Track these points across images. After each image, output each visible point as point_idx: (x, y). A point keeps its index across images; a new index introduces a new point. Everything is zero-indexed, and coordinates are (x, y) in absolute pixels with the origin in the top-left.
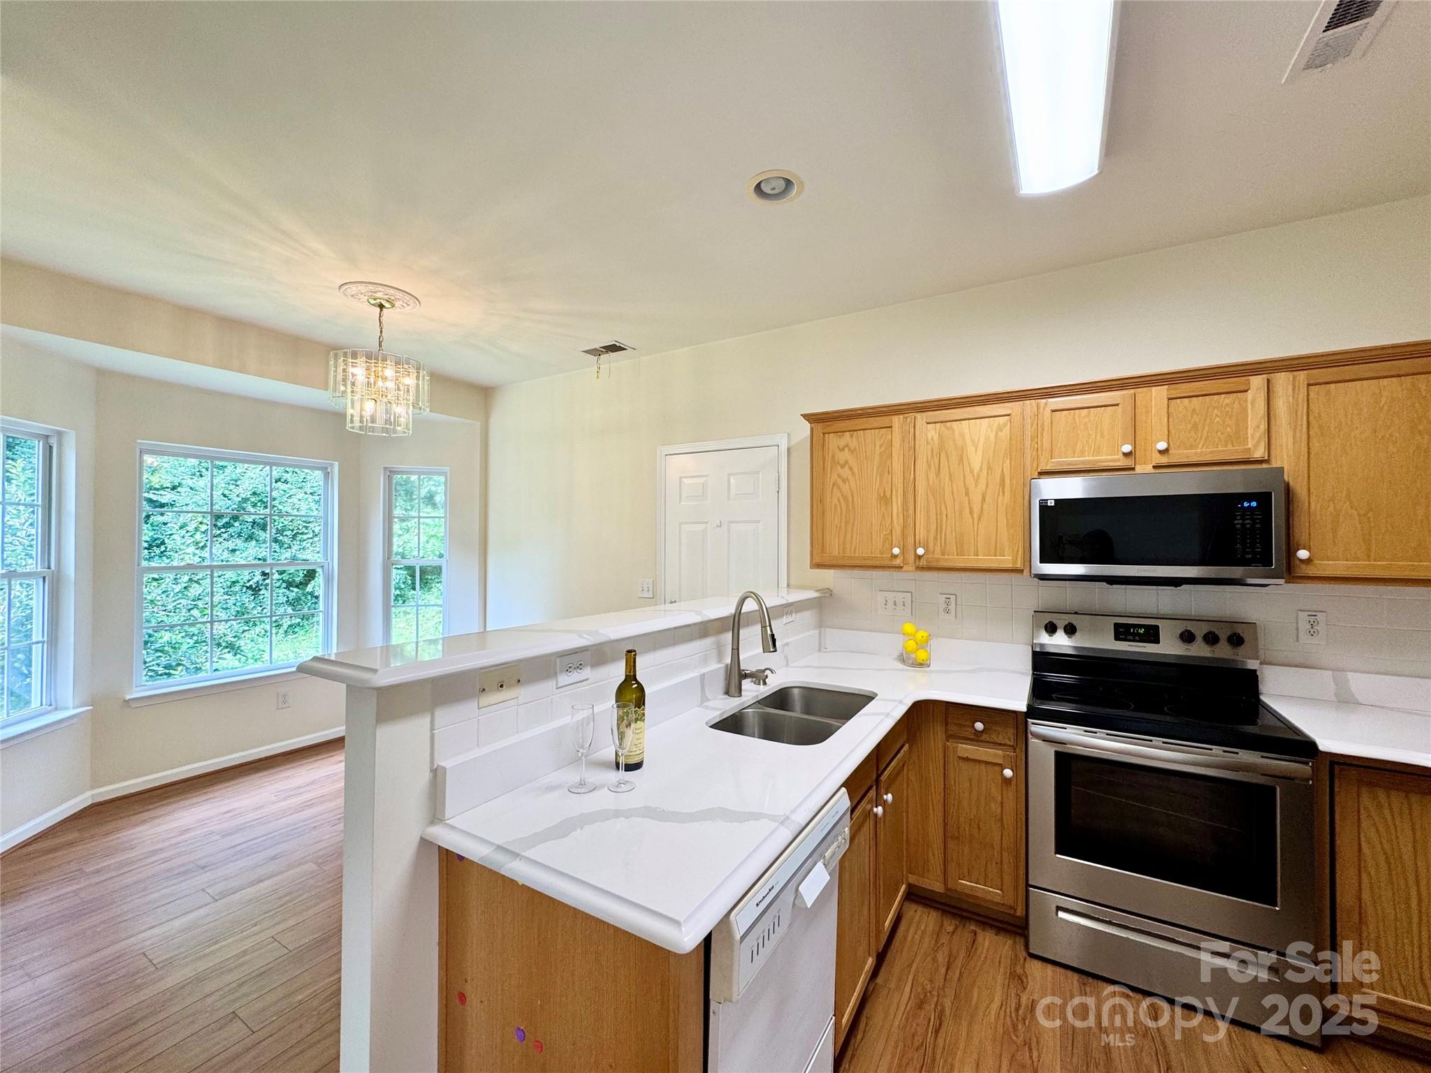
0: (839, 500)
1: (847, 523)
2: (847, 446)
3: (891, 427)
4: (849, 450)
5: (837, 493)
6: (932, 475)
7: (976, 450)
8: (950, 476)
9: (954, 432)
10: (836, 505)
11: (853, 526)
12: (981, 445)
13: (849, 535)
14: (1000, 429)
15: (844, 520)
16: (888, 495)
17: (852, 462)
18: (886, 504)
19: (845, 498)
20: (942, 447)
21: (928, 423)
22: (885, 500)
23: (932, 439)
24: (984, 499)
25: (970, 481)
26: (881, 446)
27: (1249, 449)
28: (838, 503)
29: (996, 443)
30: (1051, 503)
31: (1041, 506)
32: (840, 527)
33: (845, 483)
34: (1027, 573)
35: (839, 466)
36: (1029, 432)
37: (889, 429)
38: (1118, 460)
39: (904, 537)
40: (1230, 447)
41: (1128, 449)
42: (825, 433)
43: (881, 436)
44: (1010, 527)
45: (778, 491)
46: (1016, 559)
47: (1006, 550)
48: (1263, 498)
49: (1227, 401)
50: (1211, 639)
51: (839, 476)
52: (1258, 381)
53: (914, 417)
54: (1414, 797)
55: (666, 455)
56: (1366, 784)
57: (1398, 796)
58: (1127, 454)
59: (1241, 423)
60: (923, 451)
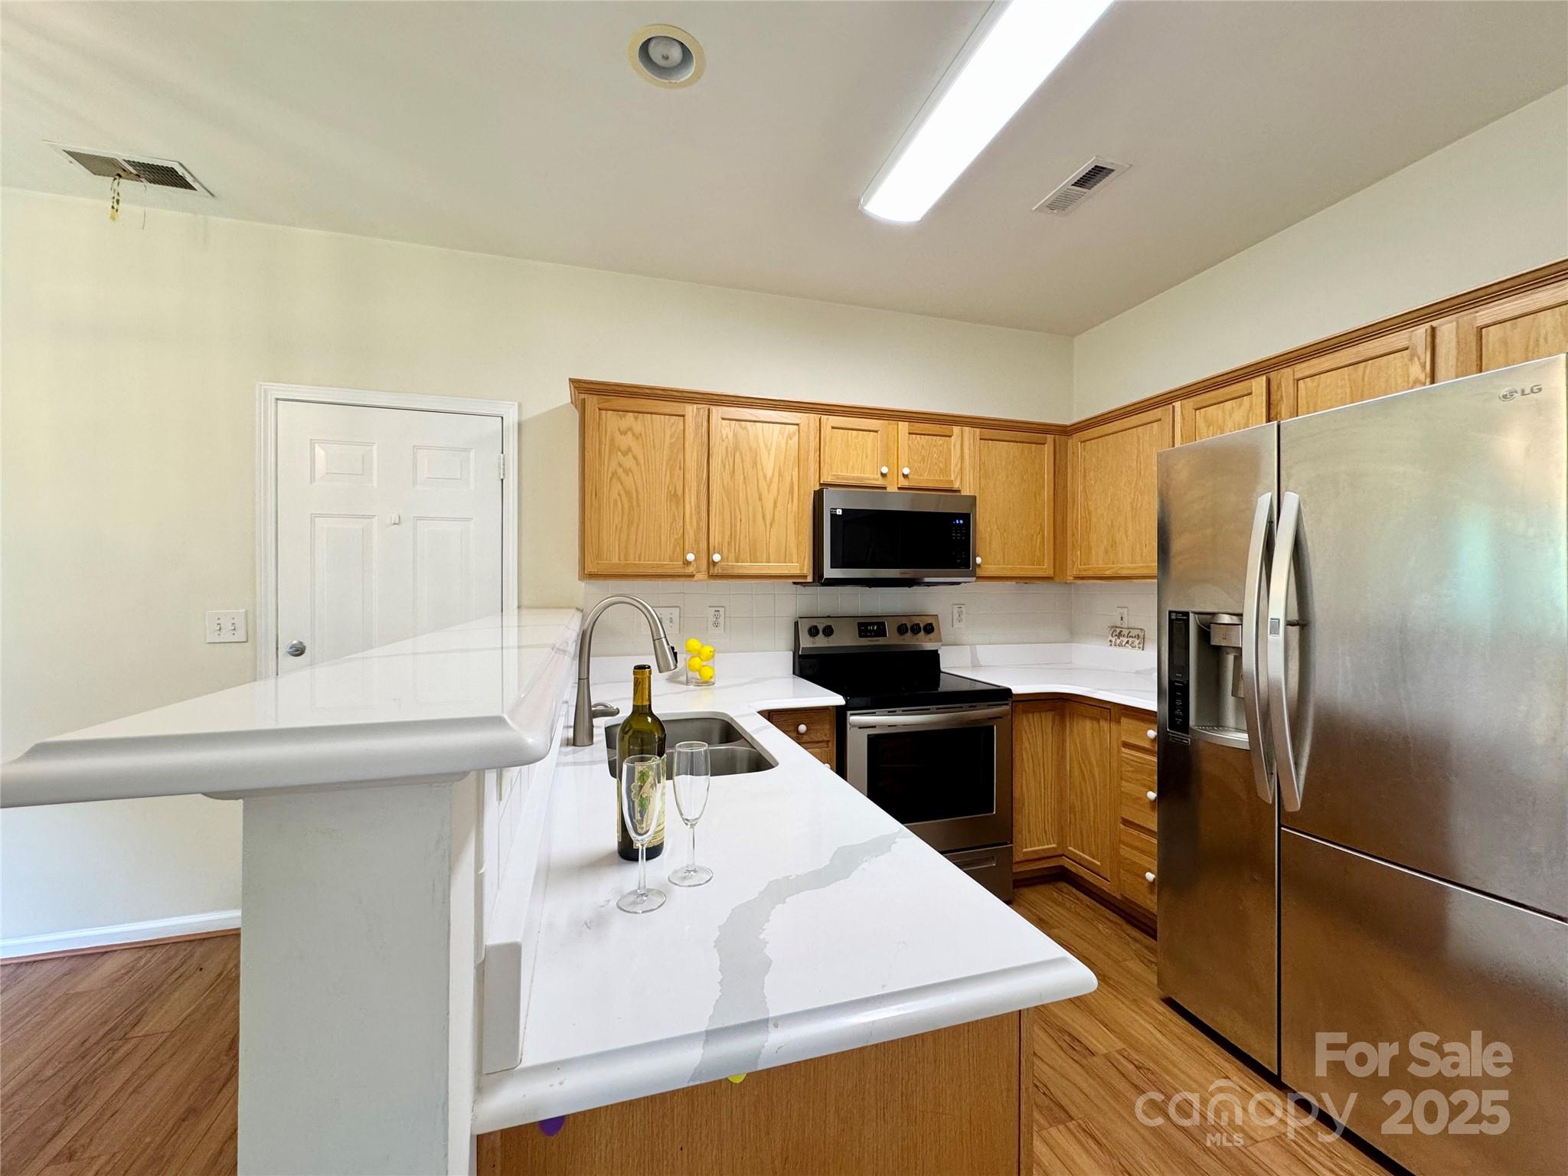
0: (619, 495)
1: (630, 523)
2: (630, 429)
3: (683, 416)
4: (634, 435)
5: (617, 487)
6: (727, 476)
7: (769, 454)
8: (745, 478)
9: (748, 431)
10: (615, 501)
11: (637, 528)
12: (773, 449)
13: (633, 537)
14: (790, 437)
15: (626, 518)
16: (680, 493)
17: (637, 449)
18: (677, 503)
19: (628, 493)
20: (736, 448)
21: (723, 419)
22: (676, 498)
23: (727, 437)
24: (775, 504)
25: (763, 485)
26: (671, 437)
27: (952, 481)
28: (618, 498)
29: (786, 450)
30: (839, 512)
31: (832, 515)
32: (621, 528)
33: (628, 474)
34: (810, 579)
35: (619, 453)
36: (814, 443)
37: (682, 418)
38: (877, 480)
39: (697, 541)
40: (942, 478)
41: (885, 470)
42: (600, 409)
43: (673, 424)
44: (798, 533)
45: (502, 480)
46: (801, 565)
47: (795, 556)
48: (966, 517)
49: (941, 442)
50: (916, 629)
51: (620, 465)
52: (956, 429)
53: (709, 409)
54: (1043, 714)
55: (277, 399)
56: (1025, 712)
57: (1036, 716)
58: (883, 475)
59: (948, 460)
60: (717, 449)
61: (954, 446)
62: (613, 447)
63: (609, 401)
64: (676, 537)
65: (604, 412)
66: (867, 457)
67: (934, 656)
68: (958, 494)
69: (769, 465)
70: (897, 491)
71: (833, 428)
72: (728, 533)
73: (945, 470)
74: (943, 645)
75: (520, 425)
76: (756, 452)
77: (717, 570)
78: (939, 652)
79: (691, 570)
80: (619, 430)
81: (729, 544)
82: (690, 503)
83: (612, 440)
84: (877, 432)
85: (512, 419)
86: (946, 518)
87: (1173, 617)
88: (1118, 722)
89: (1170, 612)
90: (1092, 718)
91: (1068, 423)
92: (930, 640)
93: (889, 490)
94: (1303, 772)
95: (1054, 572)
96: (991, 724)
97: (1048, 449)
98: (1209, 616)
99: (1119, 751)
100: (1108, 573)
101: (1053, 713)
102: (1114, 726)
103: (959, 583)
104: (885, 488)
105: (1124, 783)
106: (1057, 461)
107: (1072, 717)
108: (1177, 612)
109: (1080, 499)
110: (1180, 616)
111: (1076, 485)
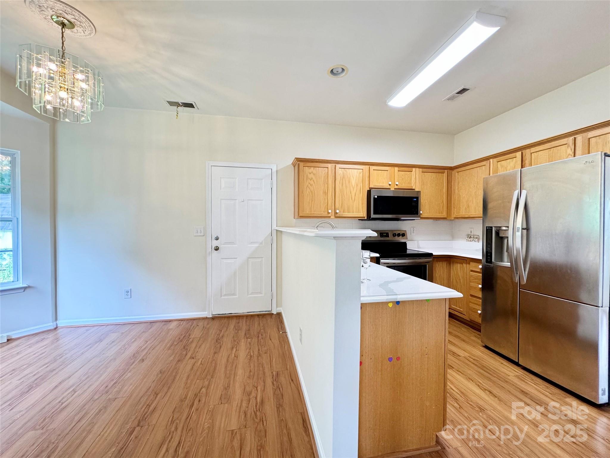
0: (309, 192)
1: (312, 201)
2: (312, 172)
4: (313, 174)
5: (308, 190)
6: (341, 186)
7: (353, 179)
8: (346, 186)
9: (347, 172)
10: (308, 194)
11: (314, 203)
12: (355, 177)
13: (313, 205)
14: (360, 173)
15: (311, 199)
16: (327, 191)
17: (314, 178)
18: (326, 194)
19: (312, 192)
20: (344, 177)
21: (340, 168)
22: (326, 193)
23: (341, 174)
24: (355, 194)
25: (352, 189)
26: (324, 174)
27: (412, 186)
29: (359, 177)
30: (376, 197)
31: (374, 198)
32: (309, 202)
33: (311, 186)
34: (366, 218)
35: (309, 180)
36: (367, 175)
37: (327, 168)
38: (388, 186)
39: (332, 206)
40: (409, 185)
41: (390, 183)
43: (325, 170)
44: (362, 204)
45: (272, 188)
46: (363, 213)
47: (361, 212)
48: (417, 198)
49: (409, 173)
50: (399, 235)
51: (309, 183)
52: (414, 169)
53: (335, 166)
54: (443, 262)
55: (211, 166)
56: (437, 261)
57: (441, 262)
58: (390, 185)
59: (411, 180)
60: (338, 177)
61: (413, 175)
62: (307, 178)
63: (306, 164)
64: (325, 205)
65: (304, 167)
66: (384, 179)
67: (405, 244)
68: (414, 190)
69: (353, 182)
70: (394, 190)
71: (374, 170)
72: (341, 204)
73: (410, 183)
74: (408, 241)
75: (277, 171)
76: (350, 178)
77: (338, 215)
78: (407, 243)
79: (330, 215)
80: (309, 173)
81: (341, 207)
82: (330, 195)
83: (307, 175)
84: (387, 171)
85: (274, 170)
86: (411, 198)
87: (488, 228)
88: (469, 264)
89: (486, 227)
90: (460, 263)
91: (452, 166)
92: (404, 239)
93: (391, 189)
94: (527, 272)
95: (447, 216)
96: (426, 264)
97: (445, 175)
98: (499, 228)
99: (469, 273)
100: (466, 216)
101: (446, 262)
102: (468, 265)
103: (414, 220)
104: (390, 189)
105: (471, 283)
106: (449, 179)
107: (453, 263)
108: (489, 227)
109: (456, 191)
110: (490, 228)
111: (455, 187)
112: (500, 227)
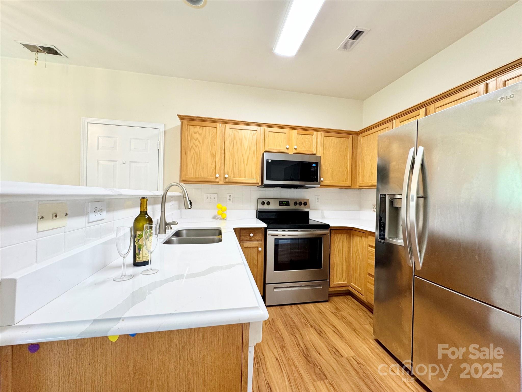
0: (194, 154)
1: (197, 164)
2: (198, 132)
3: (216, 127)
4: (199, 134)
5: (193, 151)
6: (231, 148)
7: (246, 141)
8: (237, 149)
9: (239, 133)
10: (192, 156)
11: (200, 165)
12: (248, 139)
13: (198, 168)
14: (254, 135)
15: (196, 162)
16: (214, 154)
17: (200, 139)
18: (213, 157)
19: (197, 154)
20: (235, 138)
21: (230, 128)
22: (213, 155)
23: (231, 135)
24: (248, 159)
25: (244, 152)
26: (212, 134)
27: (313, 151)
28: (193, 155)
29: (252, 139)
30: (270, 161)
31: (267, 162)
32: (194, 165)
33: (197, 147)
34: (260, 184)
35: (194, 140)
36: (262, 137)
38: (285, 150)
39: (220, 170)
40: (309, 150)
41: (288, 147)
42: (187, 125)
43: (212, 130)
44: (256, 168)
45: (159, 150)
46: (257, 179)
47: (255, 176)
48: (317, 163)
49: (309, 137)
50: (300, 204)
51: (194, 144)
52: (315, 133)
53: (225, 125)
54: (343, 235)
55: (88, 123)
56: (336, 233)
57: (340, 235)
58: (287, 149)
59: (311, 144)
60: (228, 139)
61: (314, 139)
62: (192, 138)
63: (190, 122)
64: (213, 169)
65: (189, 126)
66: (281, 142)
67: (307, 213)
68: (314, 155)
69: (246, 144)
70: (293, 154)
71: (269, 132)
72: (231, 169)
73: (310, 148)
74: (310, 210)
75: (165, 132)
76: (242, 140)
77: (227, 180)
78: (309, 212)
79: (217, 180)
80: (194, 132)
81: (231, 171)
82: (218, 157)
83: (192, 135)
84: (285, 133)
85: (162, 130)
86: (310, 164)
87: (381, 197)
88: (368, 238)
89: (380, 195)
90: (360, 236)
91: (357, 130)
92: (306, 208)
95: (351, 184)
96: (321, 237)
97: (350, 140)
99: (368, 248)
100: (370, 184)
101: (346, 234)
102: (366, 239)
103: (315, 187)
104: (288, 153)
105: (369, 260)
106: (354, 144)
107: (353, 236)
108: (383, 195)
109: (361, 158)
111: (360, 152)
112: (394, 195)
